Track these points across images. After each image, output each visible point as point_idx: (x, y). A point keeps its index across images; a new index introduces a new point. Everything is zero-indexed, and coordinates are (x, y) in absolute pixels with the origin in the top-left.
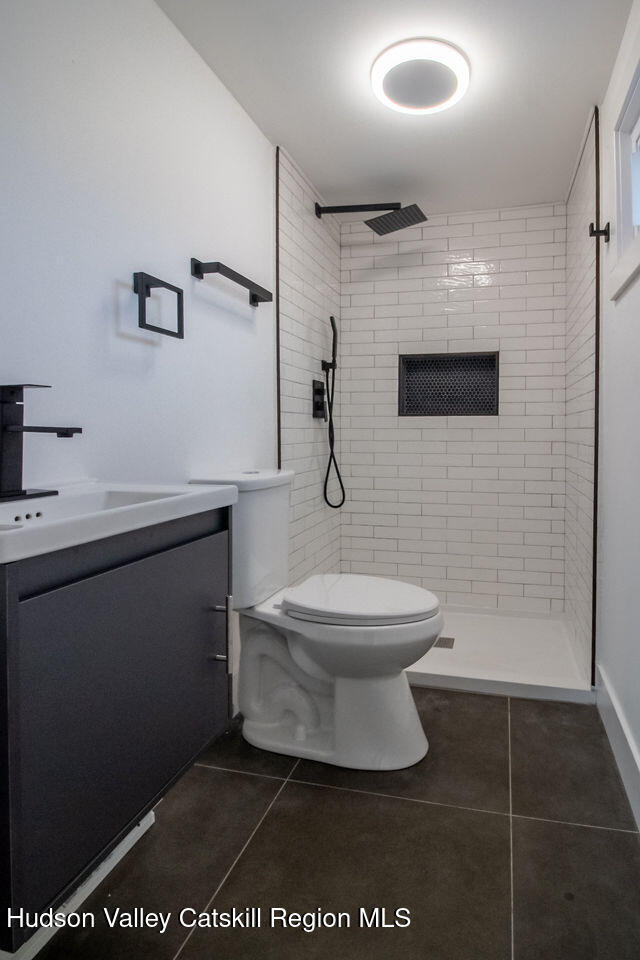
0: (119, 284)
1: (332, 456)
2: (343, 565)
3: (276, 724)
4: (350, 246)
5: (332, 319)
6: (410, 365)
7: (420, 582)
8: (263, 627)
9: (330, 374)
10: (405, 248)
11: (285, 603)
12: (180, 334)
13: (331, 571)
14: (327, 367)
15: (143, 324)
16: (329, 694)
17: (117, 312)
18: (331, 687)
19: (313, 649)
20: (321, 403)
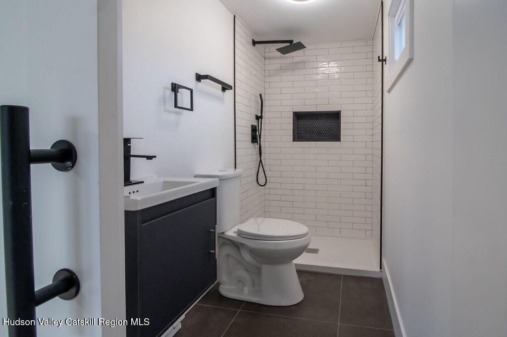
0: (165, 88)
1: (261, 161)
2: (266, 213)
3: (234, 287)
4: (270, 58)
5: (260, 95)
6: (299, 117)
7: (303, 222)
8: (228, 242)
9: (260, 121)
10: (296, 60)
11: (239, 230)
12: (192, 109)
13: (260, 216)
14: (258, 118)
15: (176, 106)
16: (258, 271)
17: (165, 101)
18: (260, 269)
19: (252, 251)
20: (255, 136)
